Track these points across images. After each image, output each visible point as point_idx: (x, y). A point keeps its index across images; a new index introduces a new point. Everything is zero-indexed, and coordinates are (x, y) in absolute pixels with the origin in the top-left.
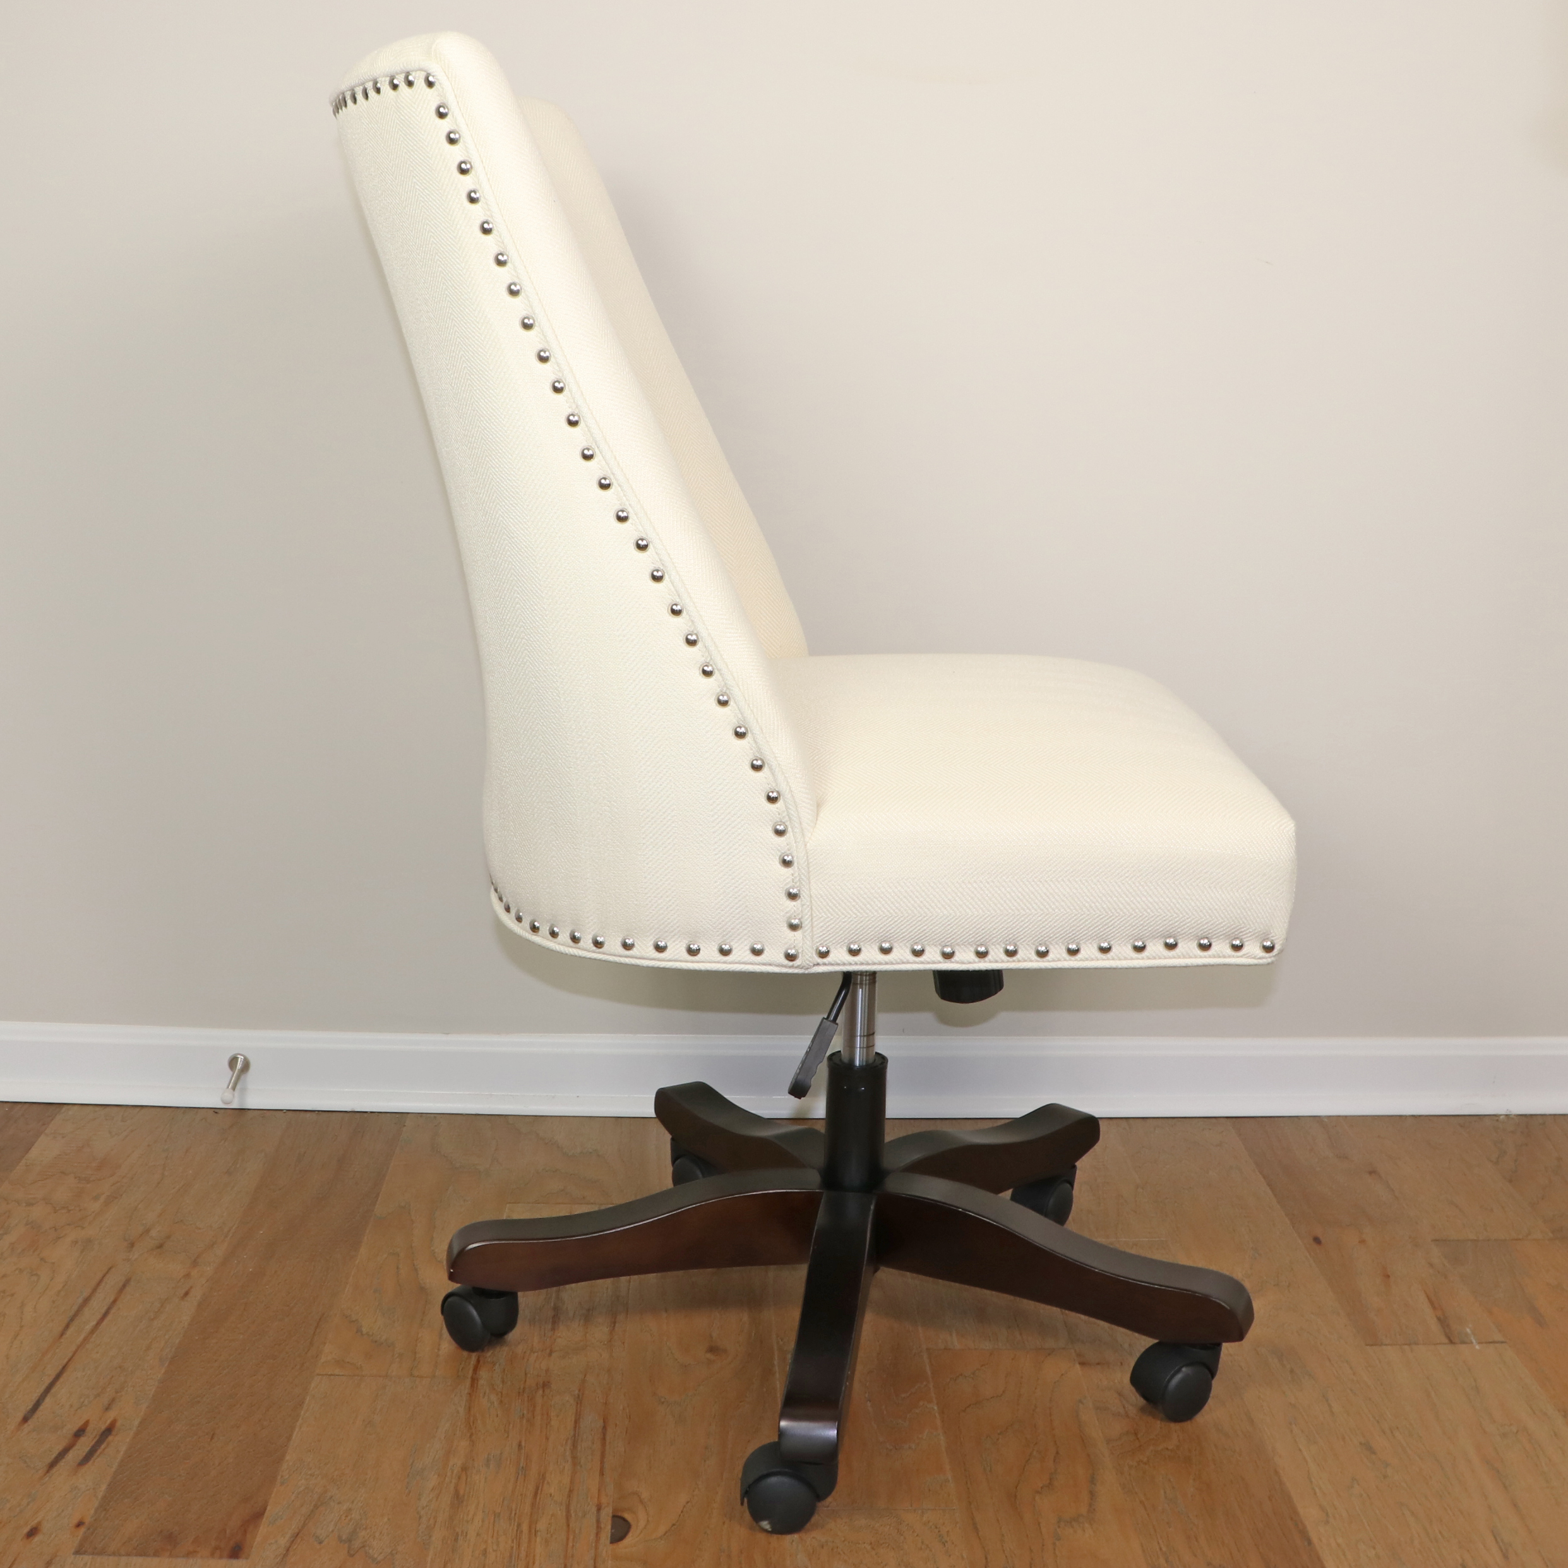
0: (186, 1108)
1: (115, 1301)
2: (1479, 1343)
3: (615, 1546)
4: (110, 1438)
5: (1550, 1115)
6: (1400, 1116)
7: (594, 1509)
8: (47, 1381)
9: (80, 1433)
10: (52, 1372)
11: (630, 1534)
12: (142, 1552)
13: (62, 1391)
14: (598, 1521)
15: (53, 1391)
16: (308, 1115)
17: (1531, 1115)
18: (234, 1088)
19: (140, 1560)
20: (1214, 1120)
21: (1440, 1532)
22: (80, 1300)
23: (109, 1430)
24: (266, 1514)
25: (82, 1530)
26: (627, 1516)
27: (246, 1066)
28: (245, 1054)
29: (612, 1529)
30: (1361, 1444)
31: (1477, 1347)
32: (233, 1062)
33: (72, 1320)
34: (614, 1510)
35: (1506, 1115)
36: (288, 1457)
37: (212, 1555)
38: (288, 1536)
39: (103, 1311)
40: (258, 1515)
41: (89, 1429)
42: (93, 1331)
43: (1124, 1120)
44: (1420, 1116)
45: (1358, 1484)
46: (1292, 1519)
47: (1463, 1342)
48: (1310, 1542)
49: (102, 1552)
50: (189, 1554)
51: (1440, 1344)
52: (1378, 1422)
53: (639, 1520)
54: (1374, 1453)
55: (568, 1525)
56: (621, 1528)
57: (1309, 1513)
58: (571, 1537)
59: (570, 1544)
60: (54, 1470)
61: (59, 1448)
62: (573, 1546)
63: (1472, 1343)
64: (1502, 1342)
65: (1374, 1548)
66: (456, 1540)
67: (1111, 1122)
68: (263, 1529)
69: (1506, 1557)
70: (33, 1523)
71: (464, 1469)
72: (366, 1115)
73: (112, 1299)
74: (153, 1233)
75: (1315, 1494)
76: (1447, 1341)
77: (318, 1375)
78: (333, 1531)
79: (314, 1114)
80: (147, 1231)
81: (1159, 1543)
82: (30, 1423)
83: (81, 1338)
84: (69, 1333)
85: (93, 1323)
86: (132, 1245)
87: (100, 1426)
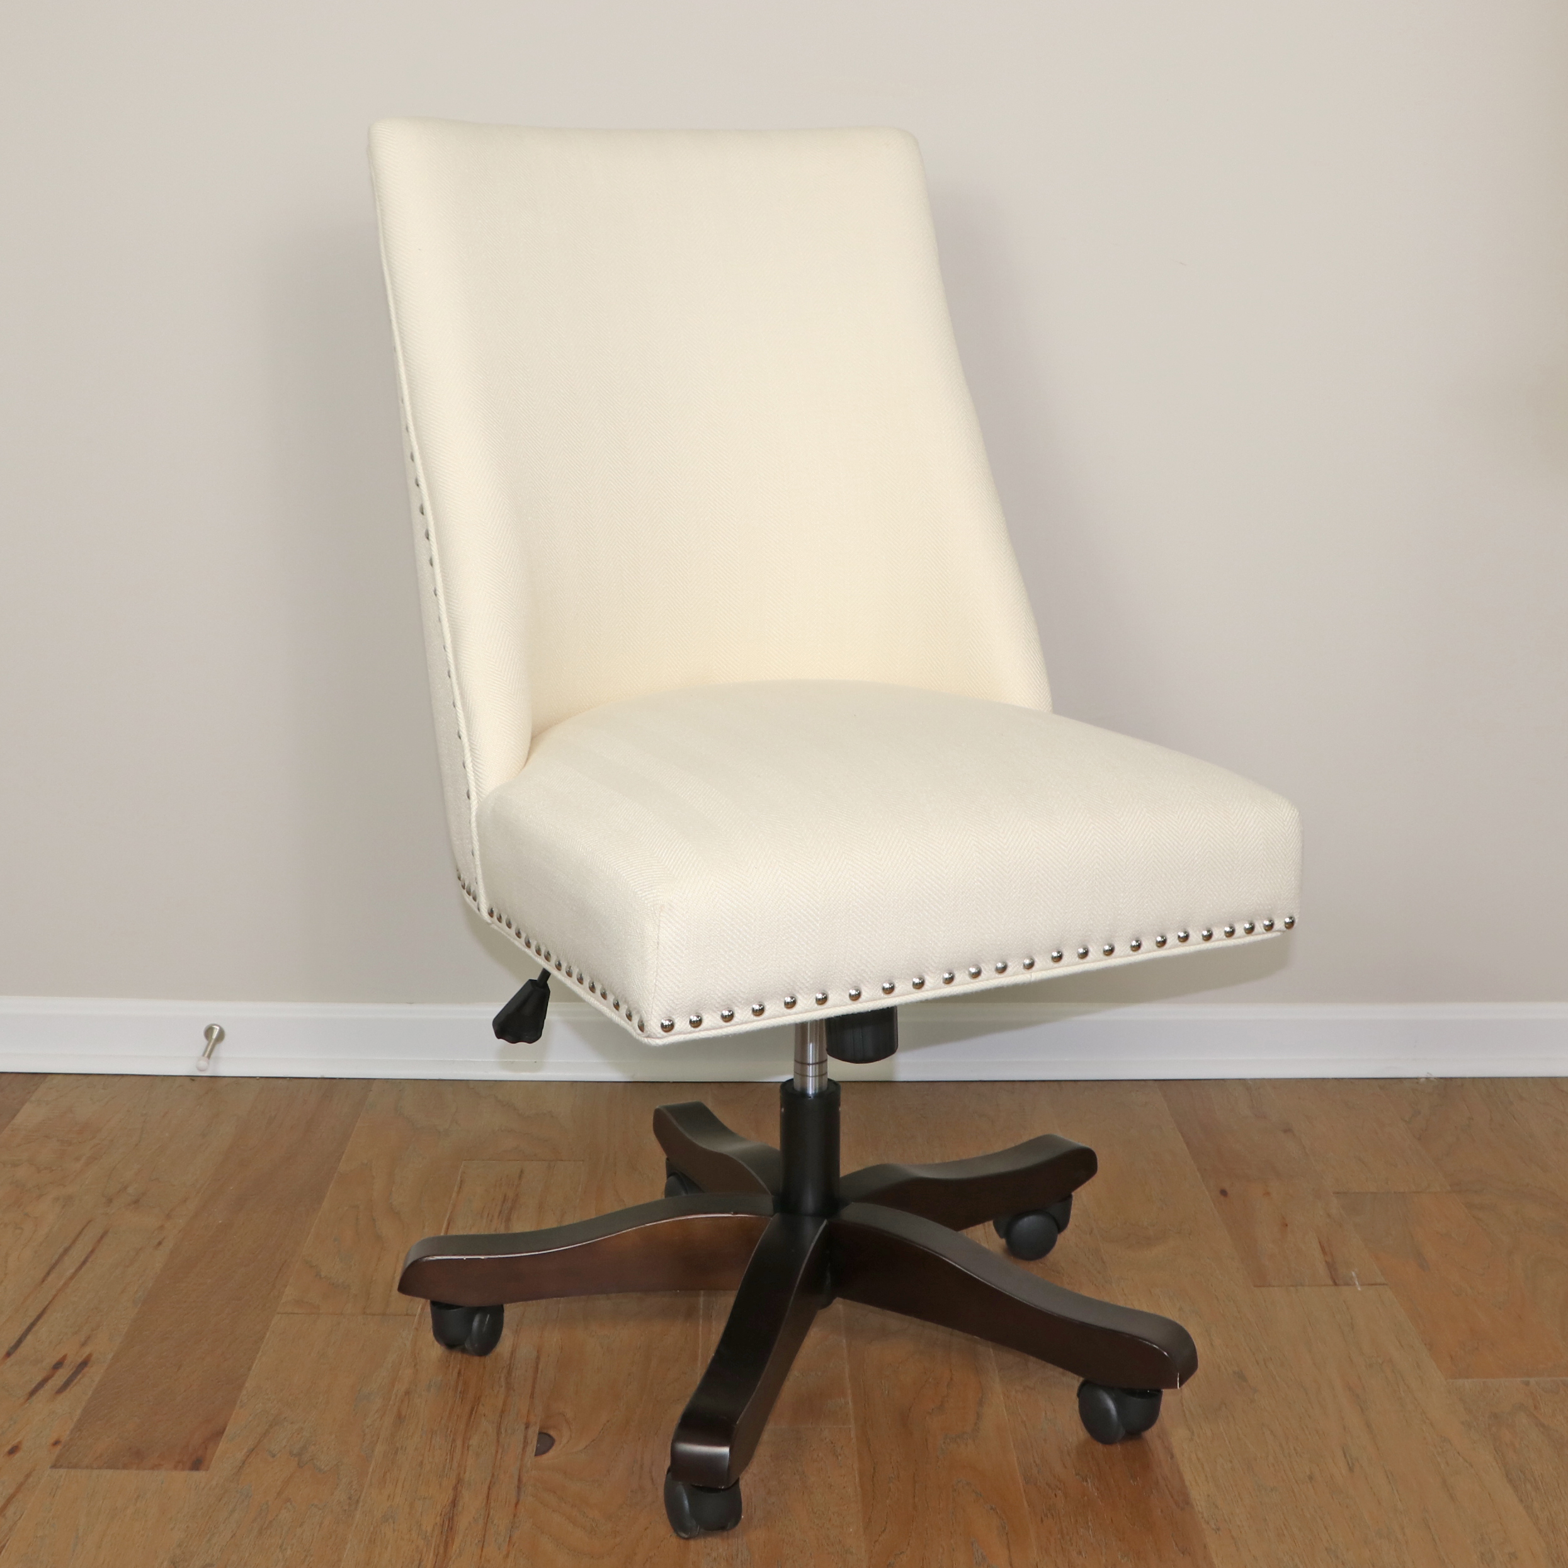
0: (164, 1076)
1: (92, 1251)
2: (1362, 1285)
3: (539, 1458)
4: (86, 1370)
5: (1469, 1078)
6: (1324, 1079)
7: (523, 1427)
8: (29, 1321)
9: (58, 1365)
10: (33, 1315)
11: (554, 1448)
12: (112, 1466)
13: (42, 1330)
14: (525, 1437)
15: (35, 1329)
16: (280, 1082)
17: (1451, 1079)
18: (209, 1057)
19: (110, 1472)
20: (1143, 1083)
21: (1295, 1449)
22: (61, 1250)
23: (85, 1363)
24: (226, 1433)
25: (59, 1447)
26: (552, 1433)
27: (221, 1035)
28: (219, 1024)
29: (537, 1443)
30: (1234, 1373)
31: (1359, 1288)
32: (209, 1032)
33: (53, 1267)
34: (540, 1428)
35: (1426, 1078)
36: (247, 1384)
37: (175, 1468)
38: (245, 1450)
39: (82, 1259)
40: (220, 1433)
41: (67, 1362)
42: (72, 1278)
43: (1056, 1083)
44: (1342, 1079)
45: (1226, 1408)
47: (1347, 1284)
48: (1172, 1457)
49: (75, 1466)
50: (154, 1467)
51: (1325, 1285)
52: (1254, 1354)
53: (562, 1436)
54: (1246, 1381)
55: (498, 1441)
56: (545, 1443)
57: (1176, 1433)
58: (500, 1451)
59: (499, 1456)
60: (34, 1397)
61: (39, 1379)
62: (501, 1458)
63: (1355, 1284)
64: (1384, 1284)
65: (1231, 1462)
66: (396, 1453)
67: (1043, 1084)
68: (222, 1445)
69: (1351, 1469)
70: (14, 1443)
71: (407, 1393)
72: (334, 1081)
73: (90, 1249)
74: (130, 1190)
75: (1185, 1416)
76: (1331, 1282)
77: (278, 1313)
78: (285, 1446)
79: (285, 1081)
80: (126, 1188)
81: (1033, 1456)
82: (13, 1358)
83: (61, 1283)
84: (50, 1279)
85: (72, 1271)
86: (110, 1201)
87: (74, 1359)
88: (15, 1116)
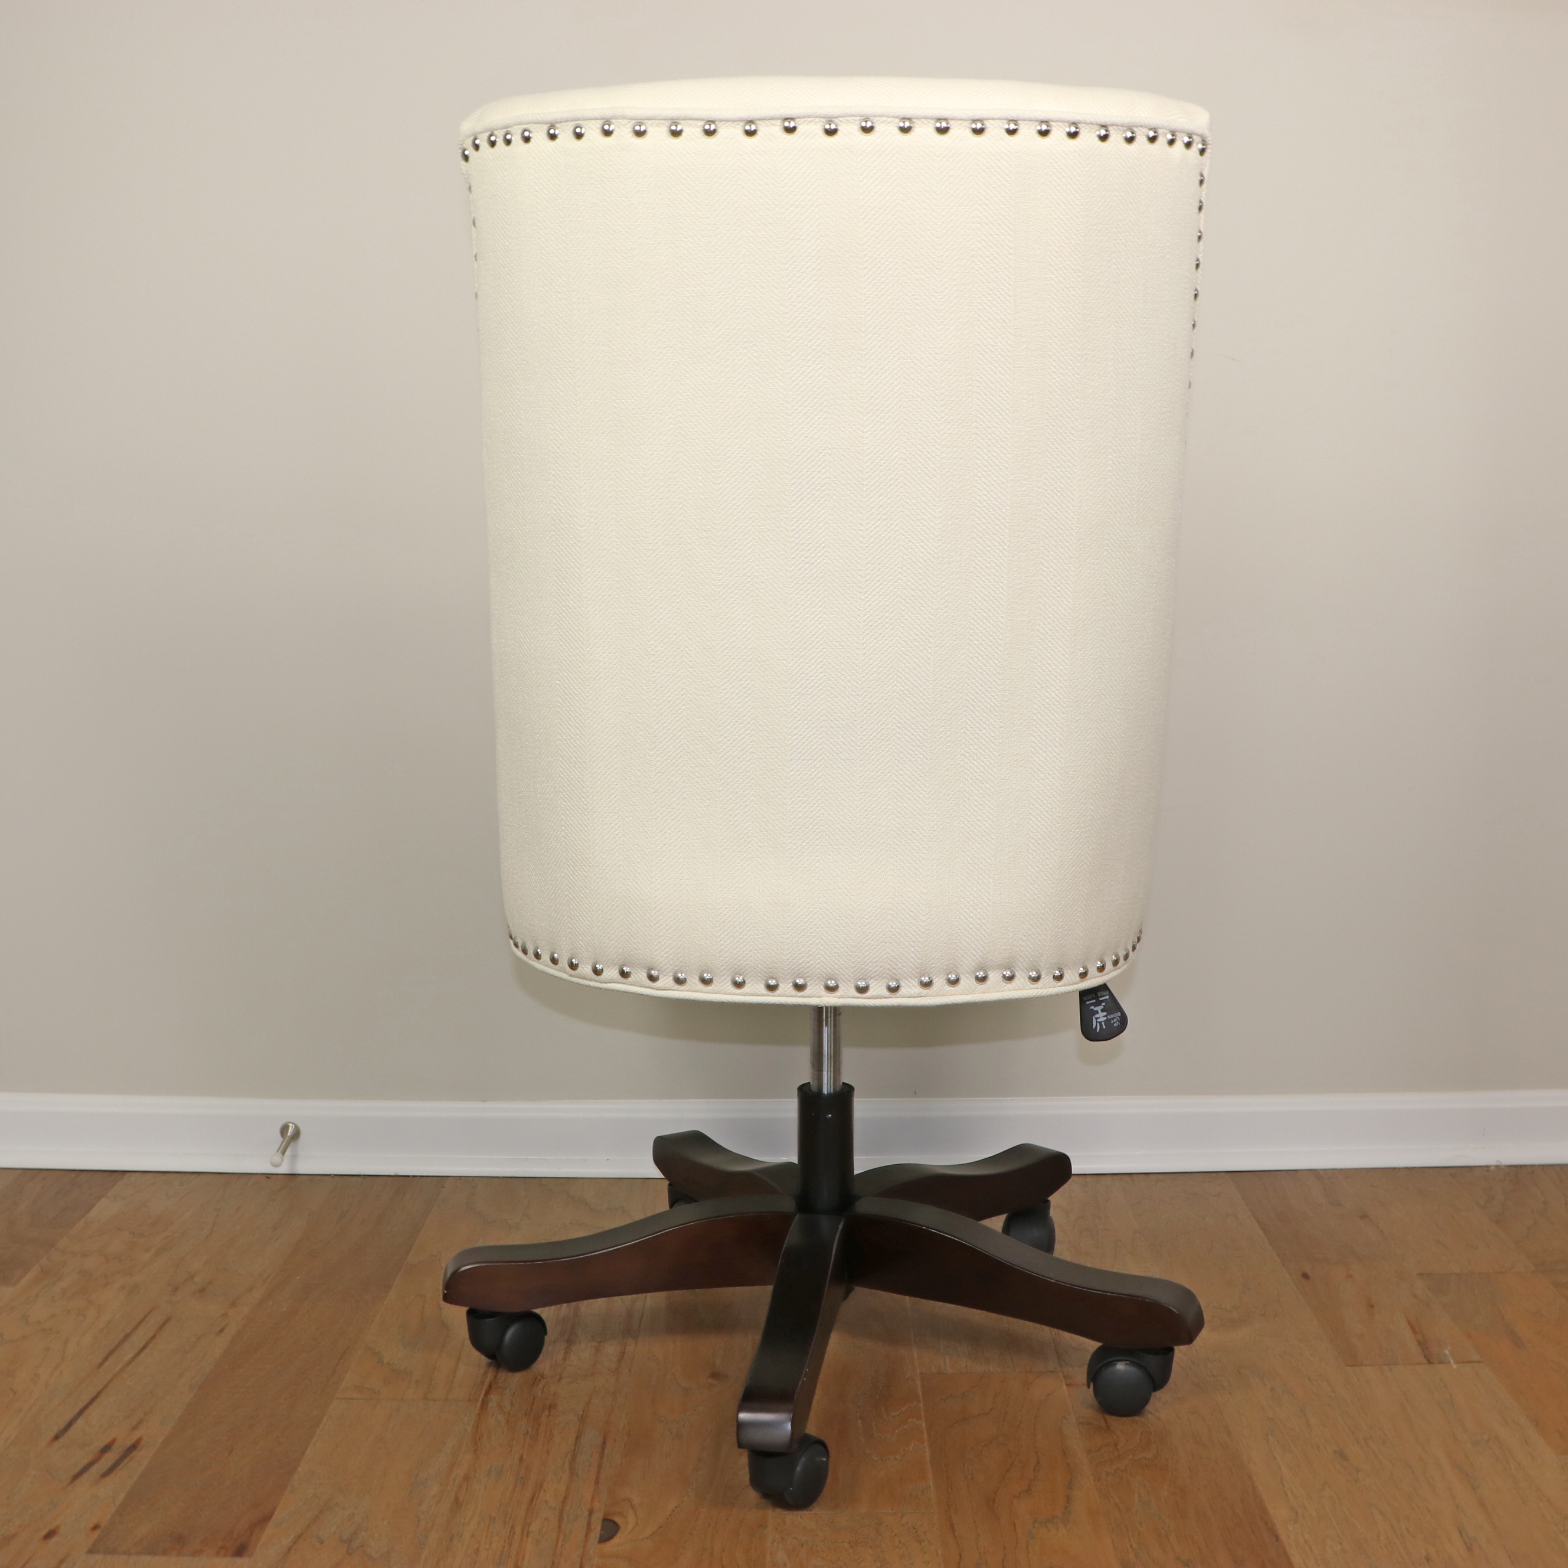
0: (241, 1174)
1: (153, 1337)
2: (1457, 1362)
3: (602, 1545)
4: (134, 1453)
7: (586, 1514)
8: (81, 1405)
9: (106, 1450)
10: (86, 1399)
11: (618, 1535)
12: (152, 1551)
13: (94, 1413)
14: (589, 1523)
15: (85, 1414)
16: (355, 1178)
18: (283, 1153)
19: (149, 1558)
22: (122, 1336)
23: (134, 1447)
24: (274, 1518)
25: (98, 1532)
26: (617, 1519)
27: (297, 1134)
28: (294, 1122)
29: (601, 1530)
30: (1335, 1452)
32: (284, 1129)
33: (111, 1353)
34: (605, 1514)
36: (300, 1469)
37: (218, 1554)
38: (293, 1536)
39: (141, 1345)
40: (266, 1519)
41: (115, 1445)
42: (130, 1362)
46: (1261, 1518)
49: (113, 1552)
50: (197, 1553)
51: (1418, 1364)
52: (1353, 1433)
53: (628, 1523)
54: (1347, 1459)
55: (559, 1527)
56: (610, 1530)
58: (561, 1538)
59: (560, 1544)
60: (77, 1482)
61: (86, 1462)
62: (562, 1545)
66: (451, 1540)
68: (269, 1530)
70: (52, 1527)
71: (466, 1478)
72: (408, 1178)
73: (152, 1334)
74: (197, 1279)
76: (1424, 1361)
77: (337, 1399)
78: (335, 1532)
79: (360, 1179)
80: (192, 1277)
82: (61, 1440)
83: (118, 1368)
84: (107, 1364)
85: (130, 1356)
86: (176, 1289)
87: (124, 1443)
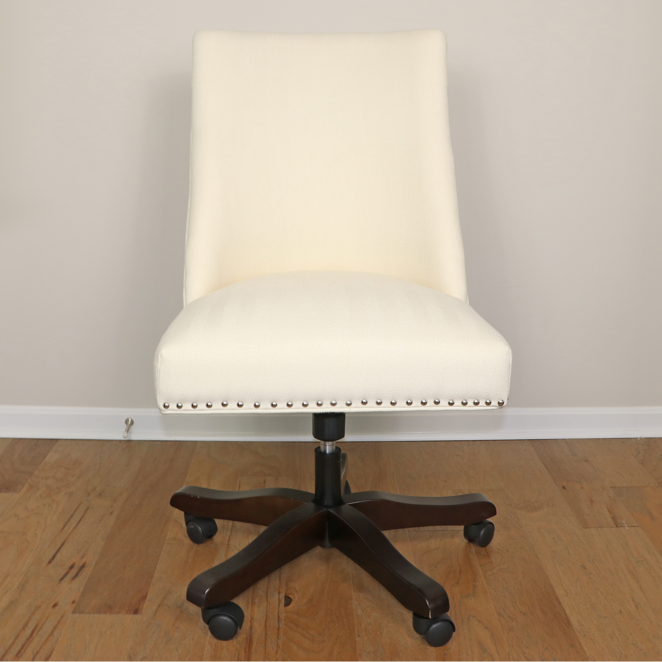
0: (108, 440)
1: (83, 517)
2: (628, 527)
3: (286, 608)
4: (84, 569)
5: (658, 438)
6: (598, 439)
7: (277, 595)
8: (58, 547)
9: (72, 567)
10: (59, 544)
11: (292, 603)
12: (99, 612)
13: (64, 551)
14: (279, 599)
15: (60, 551)
16: (158, 442)
17: (650, 438)
18: (128, 432)
19: (98, 615)
20: (523, 441)
21: (612, 599)
22: (68, 516)
23: (83, 566)
24: (147, 597)
25: (75, 604)
26: (290, 596)
27: (132, 423)
28: (131, 417)
29: (285, 601)
30: (580, 566)
31: (627, 528)
32: (127, 421)
33: (66, 523)
34: (285, 594)
35: (640, 438)
36: (155, 575)
37: (127, 613)
38: (157, 605)
39: (79, 520)
40: (145, 597)
41: (75, 566)
42: (75, 528)
43: (487, 441)
44: (606, 438)
45: (580, 581)
46: (553, 594)
47: (622, 527)
48: (560, 603)
49: (82, 612)
50: (118, 613)
51: (613, 527)
52: (588, 557)
53: (295, 598)
54: (586, 569)
55: (267, 600)
56: (288, 601)
57: (560, 592)
58: (269, 605)
59: (268, 607)
60: (63, 581)
61: (63, 573)
63: (625, 527)
64: (637, 526)
65: (585, 605)
67: (481, 442)
68: (146, 603)
69: (637, 608)
70: (55, 602)
72: (180, 442)
73: (82, 515)
74: (97, 489)
75: (563, 585)
76: (615, 526)
77: (166, 544)
78: (173, 604)
80: (95, 489)
81: (501, 604)
82: (53, 563)
83: (70, 530)
84: (65, 529)
85: (74, 525)
86: (89, 494)
87: (79, 564)
88: (45, 458)
